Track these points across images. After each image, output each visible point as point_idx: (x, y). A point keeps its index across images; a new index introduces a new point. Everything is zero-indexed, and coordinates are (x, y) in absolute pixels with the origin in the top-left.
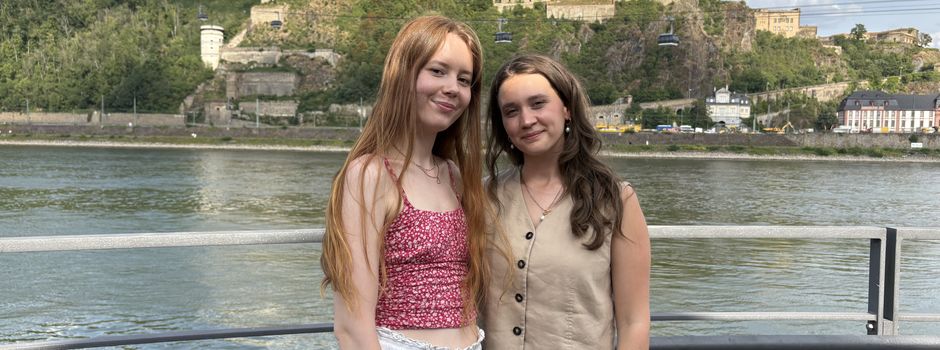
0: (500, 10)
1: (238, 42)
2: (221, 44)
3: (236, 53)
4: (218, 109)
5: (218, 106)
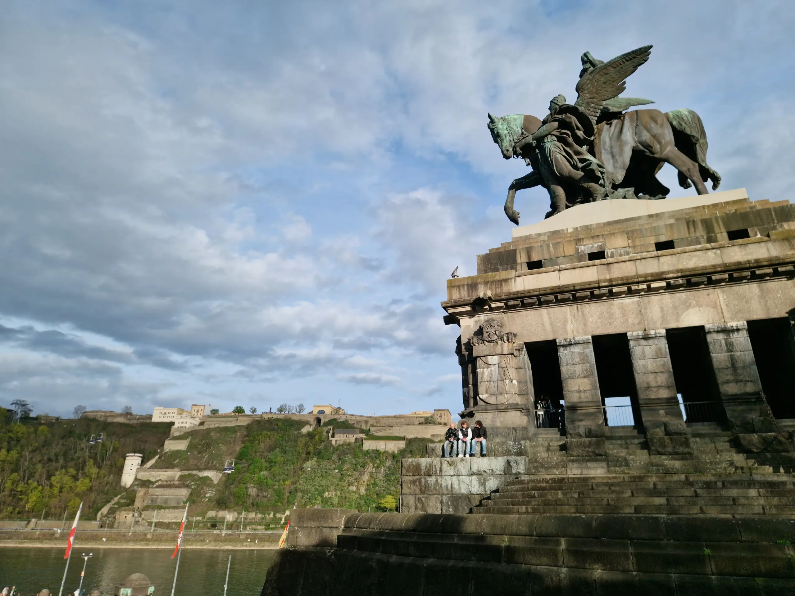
0: (333, 443)
1: (151, 465)
2: (138, 467)
3: (148, 473)
4: (126, 517)
5: (127, 514)
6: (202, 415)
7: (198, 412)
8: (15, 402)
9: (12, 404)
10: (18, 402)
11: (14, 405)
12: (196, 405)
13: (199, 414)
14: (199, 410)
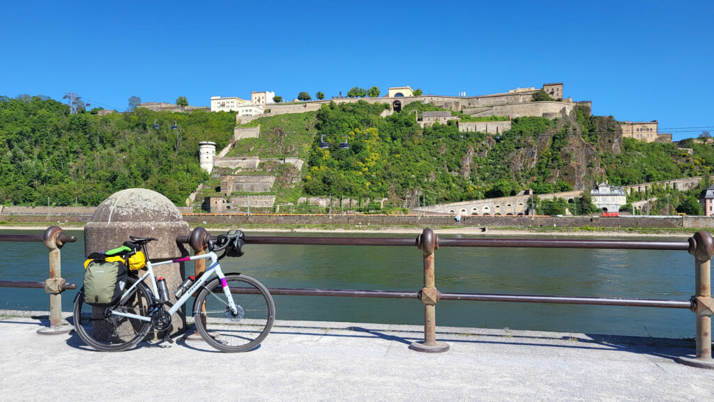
1: (226, 153)
2: (214, 155)
6: (264, 103)
7: (259, 100)
13: (261, 102)
14: (261, 98)
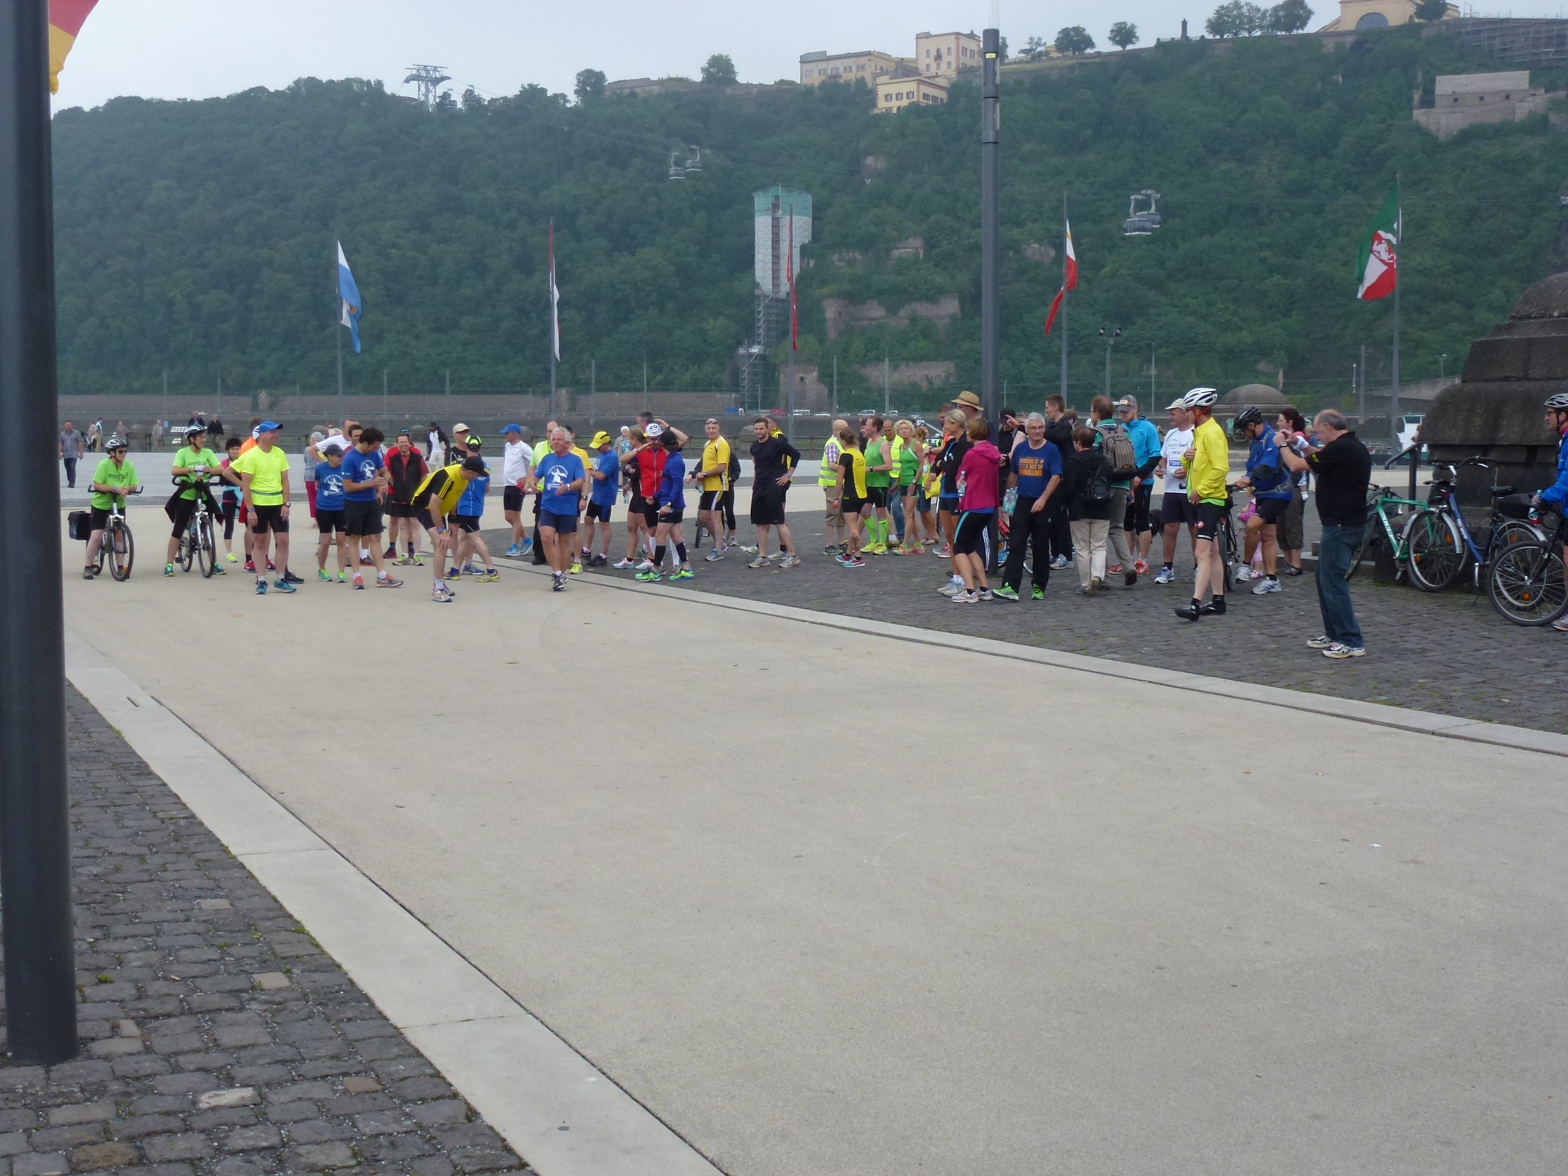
4: (802, 379)
5: (803, 372)
6: (954, 66)
7: (938, 57)
8: (414, 72)
9: (407, 81)
10: (423, 73)
11: (414, 84)
12: (927, 36)
13: (944, 65)
14: (944, 51)
